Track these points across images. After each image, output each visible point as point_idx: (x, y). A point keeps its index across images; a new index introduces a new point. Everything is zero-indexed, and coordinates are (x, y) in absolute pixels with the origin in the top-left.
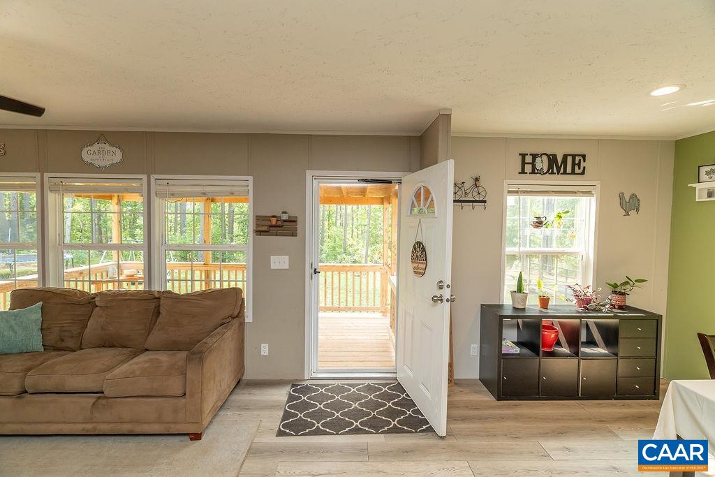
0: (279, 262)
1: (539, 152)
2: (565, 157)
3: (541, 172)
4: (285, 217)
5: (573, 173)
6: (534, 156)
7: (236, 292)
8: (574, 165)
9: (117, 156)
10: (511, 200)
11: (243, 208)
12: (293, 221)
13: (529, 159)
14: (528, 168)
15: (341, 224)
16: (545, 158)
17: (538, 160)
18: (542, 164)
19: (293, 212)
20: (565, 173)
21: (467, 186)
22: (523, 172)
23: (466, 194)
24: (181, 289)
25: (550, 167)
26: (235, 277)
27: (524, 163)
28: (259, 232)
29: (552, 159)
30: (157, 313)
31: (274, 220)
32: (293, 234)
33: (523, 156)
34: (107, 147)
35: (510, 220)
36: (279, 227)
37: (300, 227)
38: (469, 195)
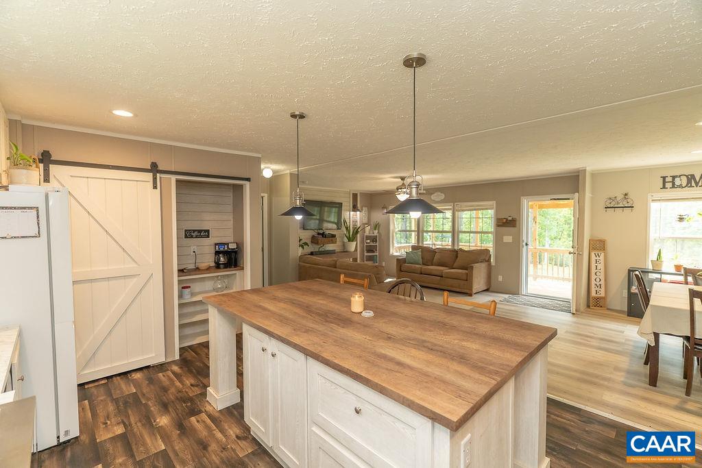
0: (508, 239)
3: (680, 187)
4: (511, 218)
6: (674, 177)
7: (487, 251)
9: (442, 196)
11: (491, 213)
12: (514, 220)
13: (669, 179)
14: (669, 185)
16: (683, 178)
17: (677, 179)
18: (681, 181)
19: (515, 216)
21: (618, 199)
22: (664, 188)
23: (618, 203)
24: (466, 249)
25: (689, 183)
26: (489, 245)
27: (665, 182)
28: (498, 226)
29: (690, 178)
30: (457, 257)
31: (505, 220)
32: (514, 226)
33: (664, 178)
34: (439, 193)
36: (508, 223)
37: (517, 223)
38: (620, 204)
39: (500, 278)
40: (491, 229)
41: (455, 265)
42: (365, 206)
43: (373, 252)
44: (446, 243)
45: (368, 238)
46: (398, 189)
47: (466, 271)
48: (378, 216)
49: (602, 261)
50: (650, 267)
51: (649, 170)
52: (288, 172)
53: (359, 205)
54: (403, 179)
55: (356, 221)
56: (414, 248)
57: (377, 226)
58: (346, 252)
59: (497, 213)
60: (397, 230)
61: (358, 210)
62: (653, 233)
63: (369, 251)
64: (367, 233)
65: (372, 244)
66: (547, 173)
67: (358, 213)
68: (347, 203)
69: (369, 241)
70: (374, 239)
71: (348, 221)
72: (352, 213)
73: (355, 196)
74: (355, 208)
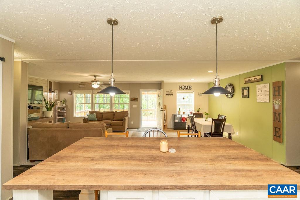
0: (135, 106)
1: (182, 85)
2: (188, 86)
3: (183, 89)
4: (136, 98)
5: (189, 89)
6: (182, 86)
7: (128, 111)
8: (189, 88)
10: (178, 94)
12: (137, 99)
13: (181, 87)
14: (181, 88)
15: (146, 100)
16: (184, 86)
17: (182, 87)
18: (183, 87)
19: (137, 97)
20: (188, 89)
21: (169, 92)
22: (180, 89)
25: (185, 88)
27: (180, 87)
28: (131, 101)
29: (185, 87)
30: (115, 115)
33: (180, 86)
35: (178, 97)
36: (135, 100)
37: (138, 100)
38: (170, 94)
39: (132, 123)
40: (128, 102)
41: (114, 119)
42: (57, 90)
43: (63, 116)
44: (107, 109)
45: (59, 108)
46: (92, 82)
47: (122, 121)
48: (65, 95)
49: (166, 113)
50: (177, 114)
51: (177, 83)
52: (20, 60)
53: (53, 89)
54: (95, 76)
55: (51, 99)
56: (91, 112)
57: (64, 101)
58: (45, 117)
59: (130, 95)
60: (78, 103)
61: (53, 92)
62: (178, 103)
63: (59, 116)
64: (58, 105)
65: (61, 111)
66: (153, 81)
67: (53, 93)
68: (46, 87)
69: (59, 110)
70: (63, 109)
71: (46, 98)
72: (48, 93)
73: (51, 83)
74: (50, 90)
